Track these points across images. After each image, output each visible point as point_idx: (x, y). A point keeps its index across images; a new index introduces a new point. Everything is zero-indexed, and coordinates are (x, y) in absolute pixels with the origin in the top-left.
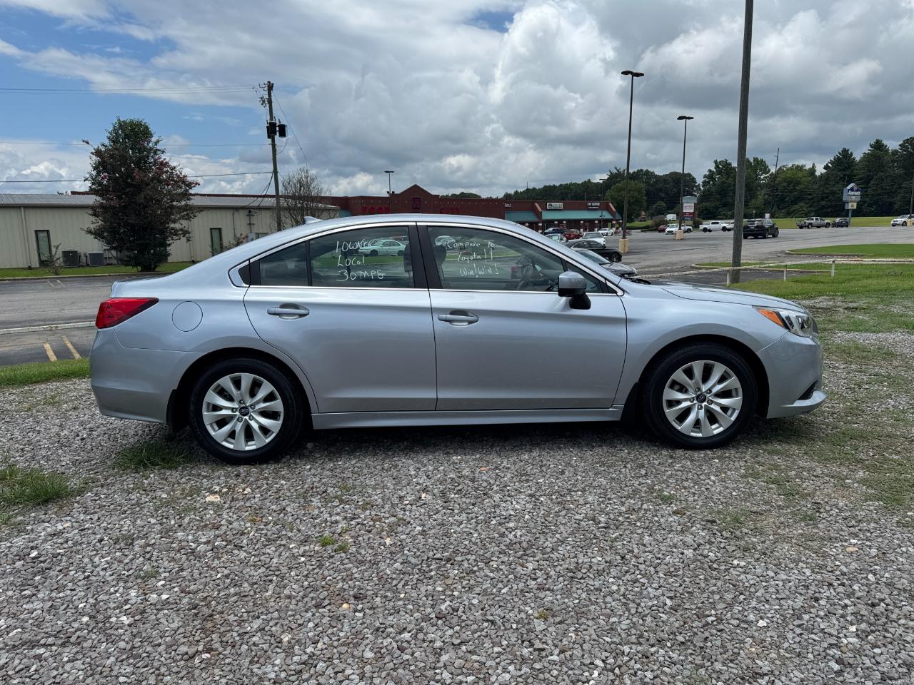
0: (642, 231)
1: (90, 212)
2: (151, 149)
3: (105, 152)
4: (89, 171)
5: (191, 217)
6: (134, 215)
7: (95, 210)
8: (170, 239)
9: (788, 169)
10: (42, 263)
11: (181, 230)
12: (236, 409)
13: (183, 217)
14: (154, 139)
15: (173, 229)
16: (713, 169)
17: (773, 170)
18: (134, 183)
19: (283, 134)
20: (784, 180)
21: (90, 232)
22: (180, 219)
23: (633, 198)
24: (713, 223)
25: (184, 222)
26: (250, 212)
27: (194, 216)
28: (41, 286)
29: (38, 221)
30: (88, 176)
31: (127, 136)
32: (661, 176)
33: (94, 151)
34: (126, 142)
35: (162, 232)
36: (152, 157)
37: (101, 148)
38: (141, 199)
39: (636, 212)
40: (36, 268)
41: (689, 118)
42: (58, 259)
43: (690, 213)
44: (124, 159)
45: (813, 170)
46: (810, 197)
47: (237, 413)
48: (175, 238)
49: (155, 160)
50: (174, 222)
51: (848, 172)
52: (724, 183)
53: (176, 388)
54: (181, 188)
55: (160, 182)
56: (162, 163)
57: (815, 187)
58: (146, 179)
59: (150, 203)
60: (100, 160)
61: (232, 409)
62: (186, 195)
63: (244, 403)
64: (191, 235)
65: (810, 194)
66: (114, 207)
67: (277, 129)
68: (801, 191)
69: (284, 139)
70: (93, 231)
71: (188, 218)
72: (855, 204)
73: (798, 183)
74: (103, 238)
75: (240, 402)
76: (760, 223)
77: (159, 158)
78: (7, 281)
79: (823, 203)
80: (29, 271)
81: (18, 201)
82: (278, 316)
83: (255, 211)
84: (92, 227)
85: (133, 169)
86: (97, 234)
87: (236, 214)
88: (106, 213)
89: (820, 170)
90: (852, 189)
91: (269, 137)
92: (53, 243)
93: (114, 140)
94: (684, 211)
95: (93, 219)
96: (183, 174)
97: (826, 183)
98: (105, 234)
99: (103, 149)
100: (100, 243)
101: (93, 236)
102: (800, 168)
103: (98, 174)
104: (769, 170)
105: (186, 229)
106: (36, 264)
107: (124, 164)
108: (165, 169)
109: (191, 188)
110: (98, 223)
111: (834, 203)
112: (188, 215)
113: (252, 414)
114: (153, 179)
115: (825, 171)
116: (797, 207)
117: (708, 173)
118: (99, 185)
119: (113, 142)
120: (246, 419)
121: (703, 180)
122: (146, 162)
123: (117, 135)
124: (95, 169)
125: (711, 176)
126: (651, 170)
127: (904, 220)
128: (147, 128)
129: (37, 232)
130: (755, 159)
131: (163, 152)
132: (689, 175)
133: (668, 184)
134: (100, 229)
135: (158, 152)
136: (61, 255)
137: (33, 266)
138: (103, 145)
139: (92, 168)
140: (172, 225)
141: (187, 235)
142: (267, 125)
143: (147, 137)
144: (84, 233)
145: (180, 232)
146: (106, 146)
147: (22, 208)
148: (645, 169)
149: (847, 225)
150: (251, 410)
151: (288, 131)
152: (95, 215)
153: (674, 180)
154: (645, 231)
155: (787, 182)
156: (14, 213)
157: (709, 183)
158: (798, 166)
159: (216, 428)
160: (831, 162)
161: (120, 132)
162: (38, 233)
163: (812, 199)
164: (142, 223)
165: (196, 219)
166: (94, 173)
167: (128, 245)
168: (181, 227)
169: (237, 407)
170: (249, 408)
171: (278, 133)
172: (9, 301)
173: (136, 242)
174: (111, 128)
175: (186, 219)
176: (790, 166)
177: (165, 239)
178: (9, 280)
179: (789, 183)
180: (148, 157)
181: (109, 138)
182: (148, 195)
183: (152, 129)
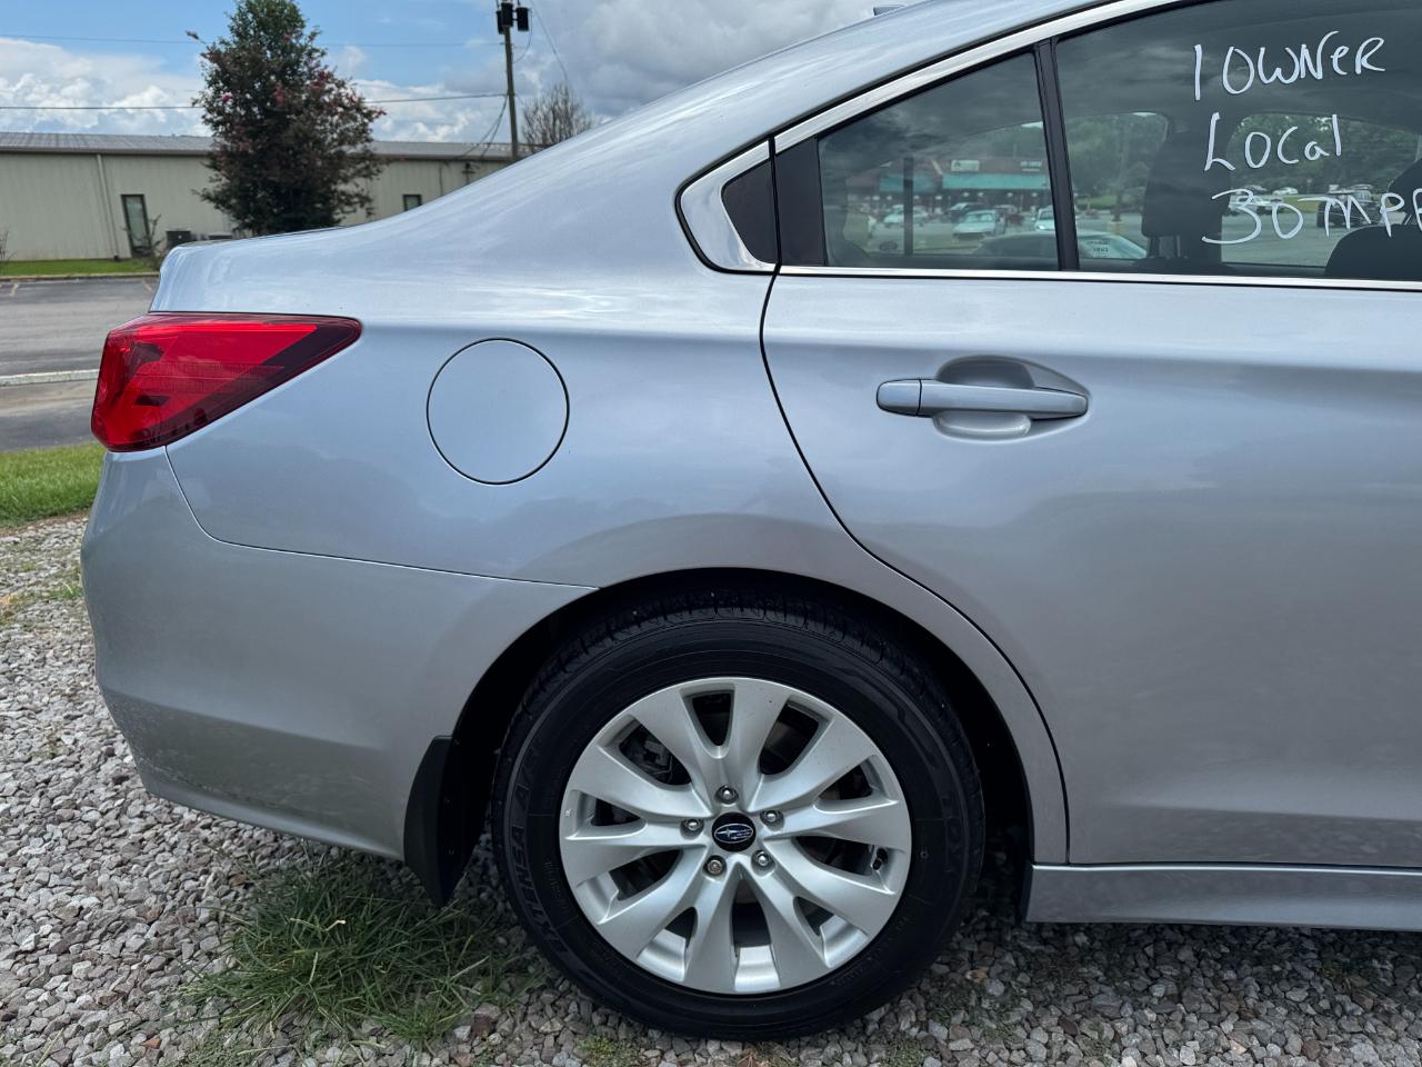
1: (207, 162)
2: (303, 49)
3: (226, 54)
4: (201, 89)
5: (372, 173)
6: (278, 168)
7: (213, 160)
8: (338, 211)
10: (134, 249)
11: (357, 195)
12: (701, 822)
13: (358, 173)
14: (307, 31)
15: (343, 193)
18: (275, 109)
19: (523, 25)
21: (207, 197)
22: (354, 175)
25: (360, 181)
26: (468, 166)
27: (378, 171)
28: (129, 289)
29: (126, 178)
30: (198, 97)
31: (262, 25)
33: (206, 51)
34: (260, 36)
35: (325, 199)
36: (306, 63)
37: (218, 46)
38: (287, 137)
40: (127, 260)
42: (158, 243)
44: (258, 68)
47: (704, 838)
48: (347, 208)
49: (311, 69)
50: (345, 180)
53: (447, 729)
54: (355, 119)
55: (320, 107)
56: (322, 75)
58: (295, 102)
59: (305, 146)
60: (219, 70)
61: (685, 825)
62: (362, 134)
63: (736, 797)
64: (373, 205)
66: (245, 153)
67: (515, 15)
69: (525, 34)
70: (213, 195)
71: (368, 175)
74: (229, 207)
75: (719, 797)
77: (318, 65)
78: (77, 281)
80: (114, 265)
81: (93, 146)
82: (928, 421)
83: (477, 164)
84: (212, 188)
85: (273, 85)
86: (220, 200)
87: (445, 168)
88: (232, 163)
91: (501, 30)
92: (151, 215)
93: (241, 34)
95: (212, 173)
96: (358, 94)
98: (233, 201)
99: (223, 49)
100: (226, 216)
101: (213, 205)
103: (218, 91)
105: (364, 194)
106: (126, 252)
107: (258, 76)
108: (328, 87)
109: (371, 120)
110: (220, 180)
112: (367, 168)
113: (768, 846)
114: (308, 101)
118: (219, 114)
119: (238, 35)
120: (739, 867)
122: (294, 72)
123: (246, 24)
124: (210, 84)
128: (294, 10)
129: (124, 197)
131: (323, 54)
134: (224, 192)
135: (316, 55)
136: (165, 235)
137: (122, 256)
138: (223, 42)
139: (205, 84)
140: (342, 187)
141: (367, 205)
142: (496, 9)
143: (295, 26)
144: (198, 198)
145: (356, 200)
146: (227, 44)
147: (99, 157)
150: (765, 831)
151: (532, 20)
152: (214, 167)
156: (86, 166)
159: (613, 891)
161: (250, 16)
162: (129, 200)
164: (293, 181)
165: (380, 176)
166: (210, 92)
167: (271, 220)
168: (356, 190)
169: (706, 813)
170: (756, 821)
171: (515, 23)
172: (75, 313)
173: (285, 216)
174: (234, 12)
175: (365, 176)
177: (331, 210)
178: (80, 278)
180: (298, 62)
181: (232, 29)
182: (300, 130)
183: (304, 12)
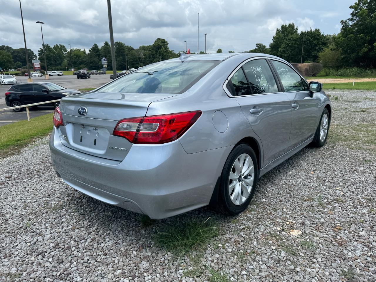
0: (16, 76)
9: (74, 50)
16: (42, 48)
17: (69, 50)
20: (75, 55)
23: (6, 59)
24: (53, 72)
32: (16, 50)
39: (9, 66)
41: (42, 23)
43: (38, 68)
45: (84, 52)
46: (86, 62)
51: (98, 53)
52: (48, 54)
57: (87, 58)
65: (85, 61)
68: (82, 59)
72: (106, 66)
73: (80, 57)
76: (83, 72)
79: (91, 65)
89: (87, 52)
90: (104, 60)
94: (35, 67)
97: (91, 57)
102: (79, 50)
104: (67, 51)
111: (95, 65)
115: (89, 52)
116: (81, 66)
117: (40, 50)
121: (38, 53)
125: (41, 51)
126: (9, 46)
127: (125, 72)
130: (60, 45)
132: (30, 50)
133: (20, 53)
148: (6, 46)
149: (105, 74)
153: (23, 52)
154: (17, 76)
155: (76, 56)
157: (41, 54)
158: (78, 50)
160: (91, 49)
163: (87, 63)
176: (75, 49)
179: (77, 56)
